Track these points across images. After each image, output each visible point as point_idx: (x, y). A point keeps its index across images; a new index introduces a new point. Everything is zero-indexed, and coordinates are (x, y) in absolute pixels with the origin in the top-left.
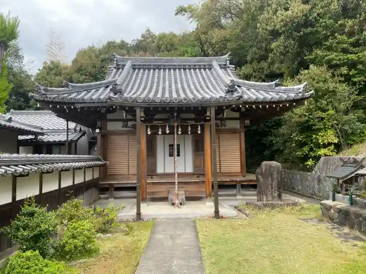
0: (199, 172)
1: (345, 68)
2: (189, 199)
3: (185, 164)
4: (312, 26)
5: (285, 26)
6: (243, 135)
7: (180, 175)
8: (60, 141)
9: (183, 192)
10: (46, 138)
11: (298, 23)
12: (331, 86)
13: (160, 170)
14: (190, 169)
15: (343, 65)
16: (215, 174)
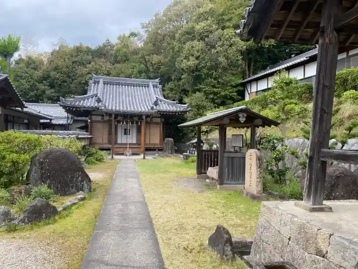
0: (139, 143)
1: (212, 95)
2: (133, 154)
3: (132, 139)
4: (199, 71)
5: (187, 69)
6: (161, 125)
7: (130, 144)
8: (62, 124)
9: (131, 150)
10: (54, 122)
11: (193, 69)
12: (205, 104)
13: (119, 142)
14: (134, 142)
15: (211, 94)
16: (145, 144)
